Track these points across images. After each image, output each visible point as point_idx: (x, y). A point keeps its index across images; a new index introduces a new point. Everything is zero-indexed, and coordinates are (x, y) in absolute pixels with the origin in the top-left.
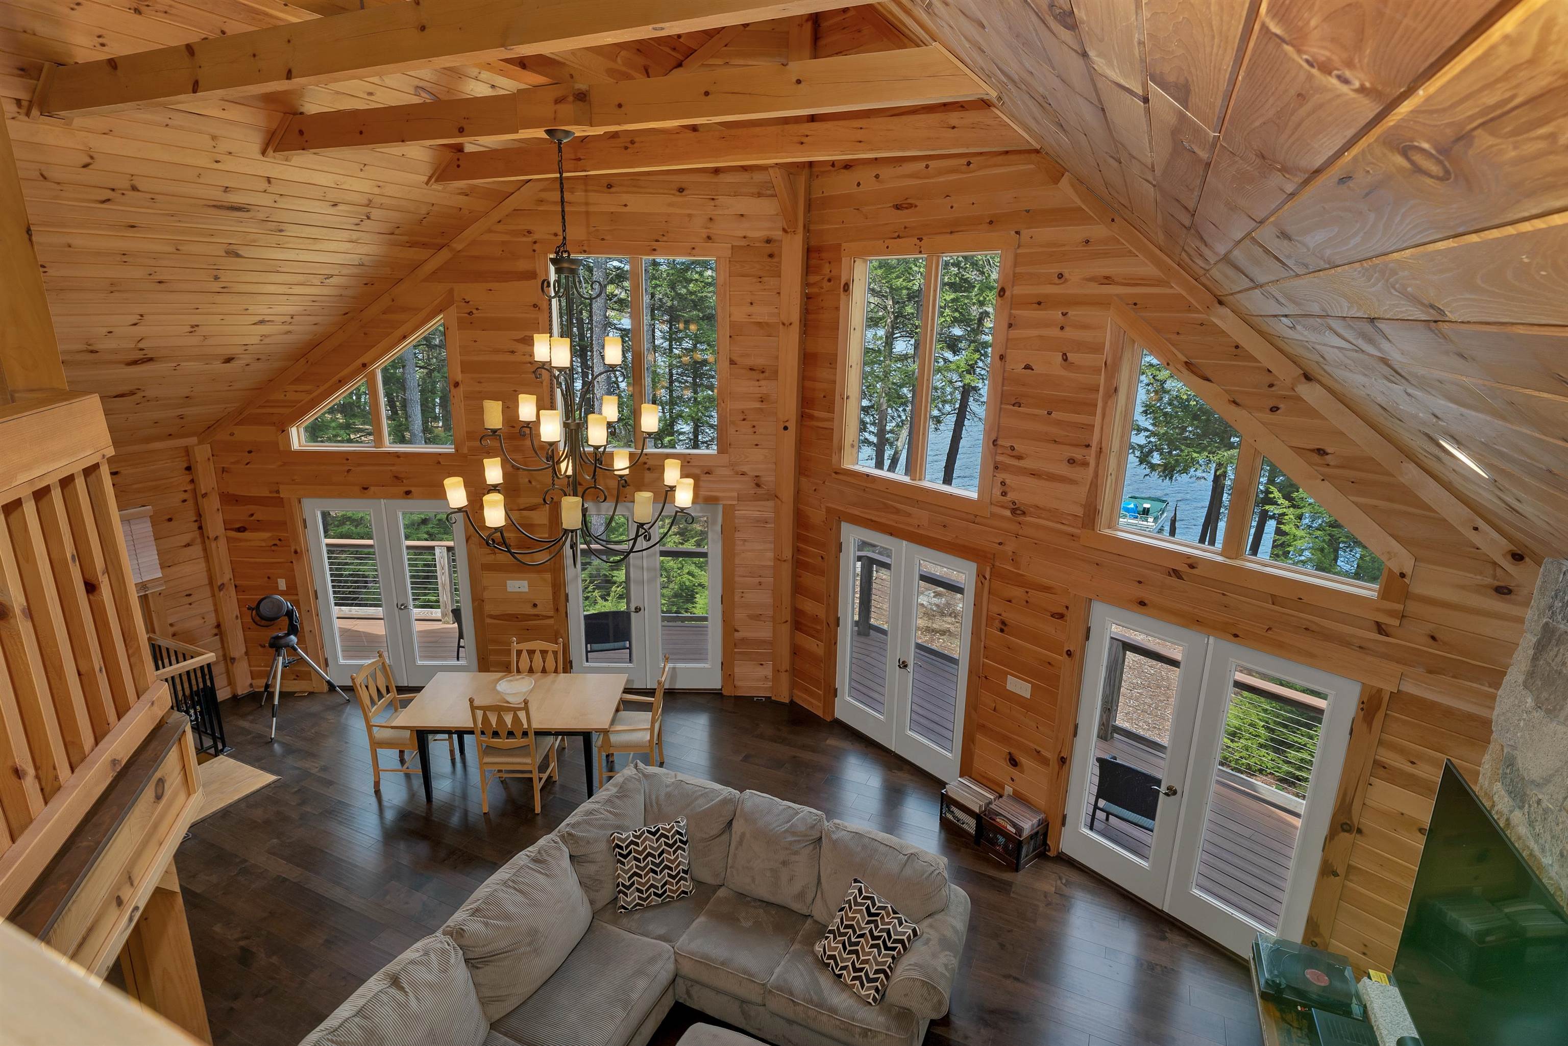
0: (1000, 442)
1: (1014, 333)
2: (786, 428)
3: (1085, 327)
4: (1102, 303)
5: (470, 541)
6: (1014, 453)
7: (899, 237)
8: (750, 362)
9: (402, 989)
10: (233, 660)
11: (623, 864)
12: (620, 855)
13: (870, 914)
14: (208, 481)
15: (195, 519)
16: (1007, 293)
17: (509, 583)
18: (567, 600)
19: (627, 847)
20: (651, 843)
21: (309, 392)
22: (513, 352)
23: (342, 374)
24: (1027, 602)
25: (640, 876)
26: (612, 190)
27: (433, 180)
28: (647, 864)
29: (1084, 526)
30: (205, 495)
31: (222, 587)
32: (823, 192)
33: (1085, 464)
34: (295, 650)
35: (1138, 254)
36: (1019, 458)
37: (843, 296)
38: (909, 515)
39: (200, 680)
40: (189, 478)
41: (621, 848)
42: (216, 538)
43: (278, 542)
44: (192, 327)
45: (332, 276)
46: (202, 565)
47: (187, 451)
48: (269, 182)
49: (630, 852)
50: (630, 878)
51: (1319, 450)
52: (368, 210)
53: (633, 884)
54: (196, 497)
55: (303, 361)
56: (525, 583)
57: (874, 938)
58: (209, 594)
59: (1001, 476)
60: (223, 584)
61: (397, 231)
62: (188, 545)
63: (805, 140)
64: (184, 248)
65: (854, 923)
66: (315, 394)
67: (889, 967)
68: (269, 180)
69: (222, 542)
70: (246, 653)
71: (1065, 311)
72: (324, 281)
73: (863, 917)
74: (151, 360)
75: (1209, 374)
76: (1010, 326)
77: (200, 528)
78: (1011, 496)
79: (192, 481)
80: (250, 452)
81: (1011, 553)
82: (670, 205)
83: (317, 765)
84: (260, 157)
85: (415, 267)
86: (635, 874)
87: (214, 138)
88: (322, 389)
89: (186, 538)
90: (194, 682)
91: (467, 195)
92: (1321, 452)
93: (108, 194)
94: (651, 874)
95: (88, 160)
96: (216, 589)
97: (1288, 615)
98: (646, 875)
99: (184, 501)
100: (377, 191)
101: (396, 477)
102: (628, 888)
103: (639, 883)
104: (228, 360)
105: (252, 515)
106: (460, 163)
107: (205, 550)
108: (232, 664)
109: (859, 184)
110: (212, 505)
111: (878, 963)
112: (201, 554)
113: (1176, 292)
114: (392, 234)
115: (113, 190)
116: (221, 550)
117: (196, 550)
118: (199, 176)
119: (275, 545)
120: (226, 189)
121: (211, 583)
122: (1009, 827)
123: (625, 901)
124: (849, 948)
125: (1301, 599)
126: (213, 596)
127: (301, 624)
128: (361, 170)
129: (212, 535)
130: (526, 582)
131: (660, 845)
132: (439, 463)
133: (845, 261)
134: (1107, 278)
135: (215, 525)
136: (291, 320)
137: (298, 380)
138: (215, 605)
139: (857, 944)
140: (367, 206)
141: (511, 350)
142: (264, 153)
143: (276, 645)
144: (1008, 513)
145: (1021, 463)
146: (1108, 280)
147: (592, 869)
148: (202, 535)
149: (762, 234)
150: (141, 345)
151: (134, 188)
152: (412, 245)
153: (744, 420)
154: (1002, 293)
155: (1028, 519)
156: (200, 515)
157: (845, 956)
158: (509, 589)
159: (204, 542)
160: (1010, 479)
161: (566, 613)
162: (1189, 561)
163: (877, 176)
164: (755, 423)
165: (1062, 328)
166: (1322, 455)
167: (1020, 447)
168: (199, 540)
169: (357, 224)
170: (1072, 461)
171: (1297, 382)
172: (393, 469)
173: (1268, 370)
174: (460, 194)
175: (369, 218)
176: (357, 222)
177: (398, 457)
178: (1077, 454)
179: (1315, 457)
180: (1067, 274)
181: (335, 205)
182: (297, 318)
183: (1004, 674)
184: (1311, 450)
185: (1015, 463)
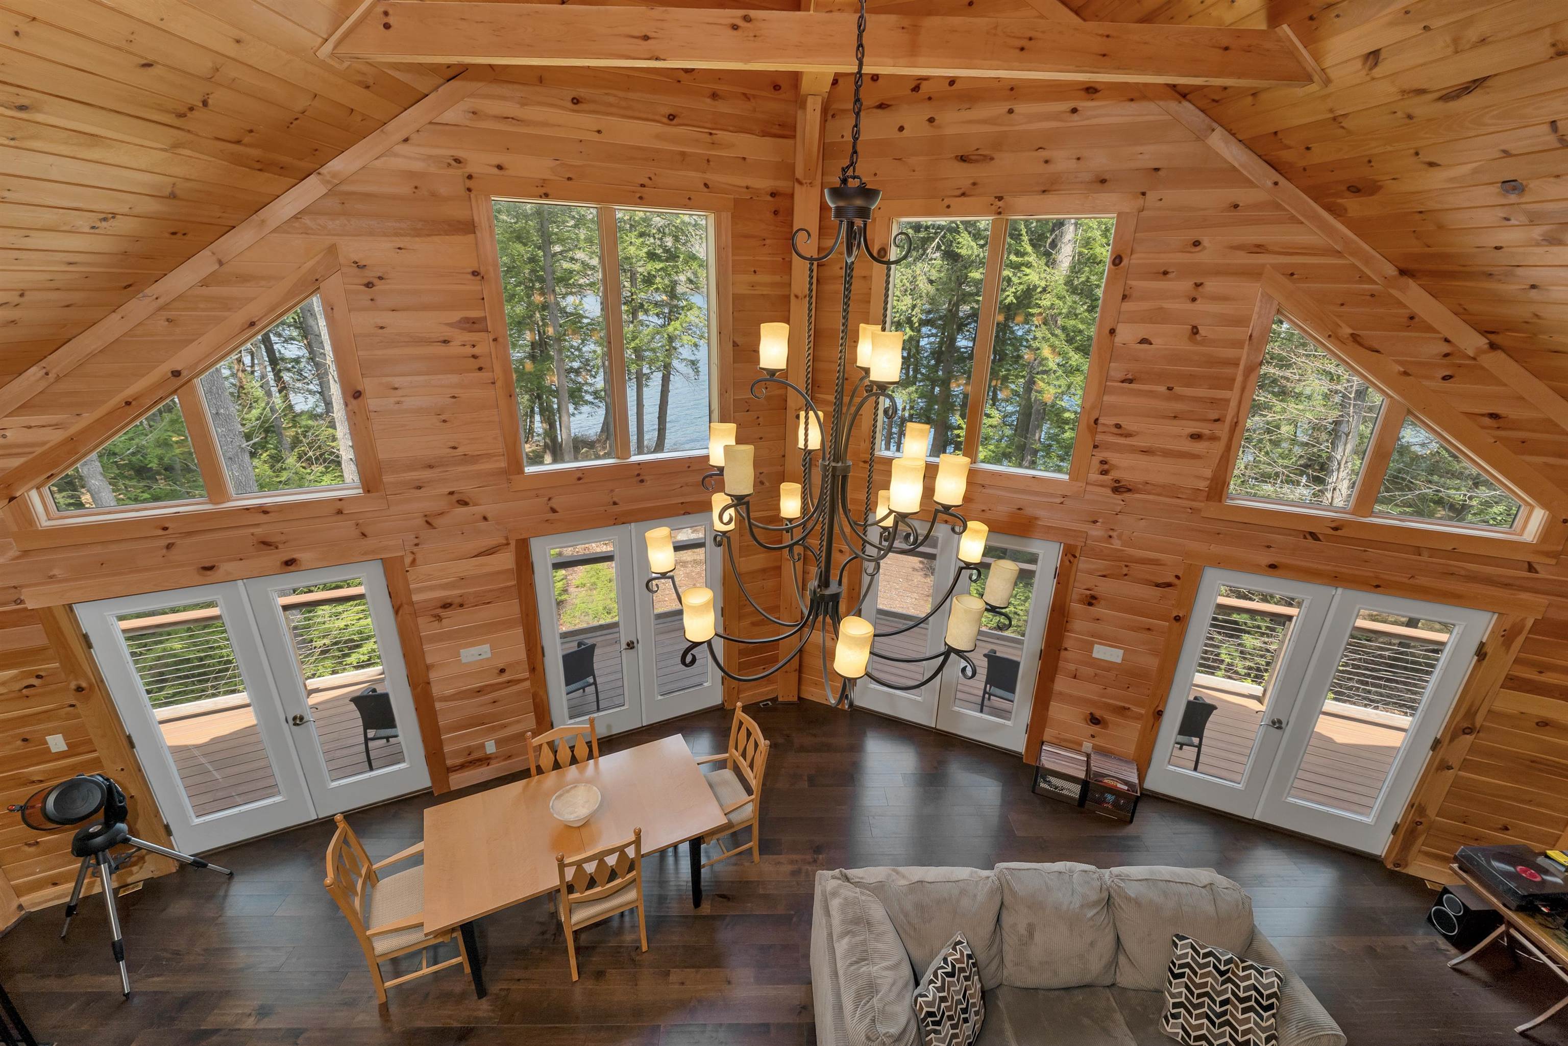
0: (1101, 421)
1: (1127, 306)
3: (1227, 299)
4: (1254, 274)
5: (400, 613)
6: (1121, 431)
7: (963, 194)
12: (934, 1023)
13: (1222, 973)
16: (1125, 262)
17: (464, 653)
18: (543, 654)
19: (939, 1010)
22: (446, 342)
23: (129, 390)
24: (1123, 575)
26: (580, 107)
29: (1209, 498)
32: (843, 136)
33: (1213, 438)
34: (127, 842)
35: (1301, 219)
36: (1128, 435)
41: (934, 1015)
43: (33, 681)
45: (114, 215)
49: (943, 1014)
51: (1491, 415)
52: (206, 88)
56: (486, 648)
57: (1242, 1000)
59: (1101, 455)
61: (246, 140)
65: (1208, 989)
66: (73, 430)
67: (1276, 1028)
71: (1199, 282)
72: (98, 224)
73: (1215, 979)
75: (1377, 347)
76: (1124, 297)
78: (1114, 474)
81: (1109, 531)
82: (658, 136)
83: (247, 1011)
88: (89, 419)
91: (368, 87)
92: (1495, 416)
97: (1436, 564)
100: (231, 50)
101: (262, 543)
106: (391, 20)
109: (901, 129)
111: (1264, 1030)
113: (1347, 262)
114: (238, 142)
119: (29, 687)
122: (1119, 785)
124: (1217, 1021)
130: (488, 645)
132: (340, 512)
134: (1258, 246)
139: (1224, 1013)
140: (209, 77)
141: (442, 339)
144: (1108, 492)
145: (1129, 441)
146: (1259, 249)
149: (766, 184)
154: (1117, 261)
155: (1135, 496)
157: (1216, 1031)
158: (464, 660)
160: (1114, 458)
161: (544, 670)
162: (1333, 525)
163: (931, 120)
164: (759, 414)
165: (1193, 300)
166: (1495, 419)
167: (1129, 424)
169: (181, 115)
170: (1196, 437)
171: (1480, 352)
172: (257, 531)
173: (1447, 340)
174: (359, 83)
175: (205, 103)
176: (184, 110)
177: (266, 512)
178: (1204, 429)
179: (1487, 421)
180: (1206, 242)
181: (148, 65)
182: (29, 296)
183: (1092, 644)
184: (1483, 415)
185: (1122, 441)
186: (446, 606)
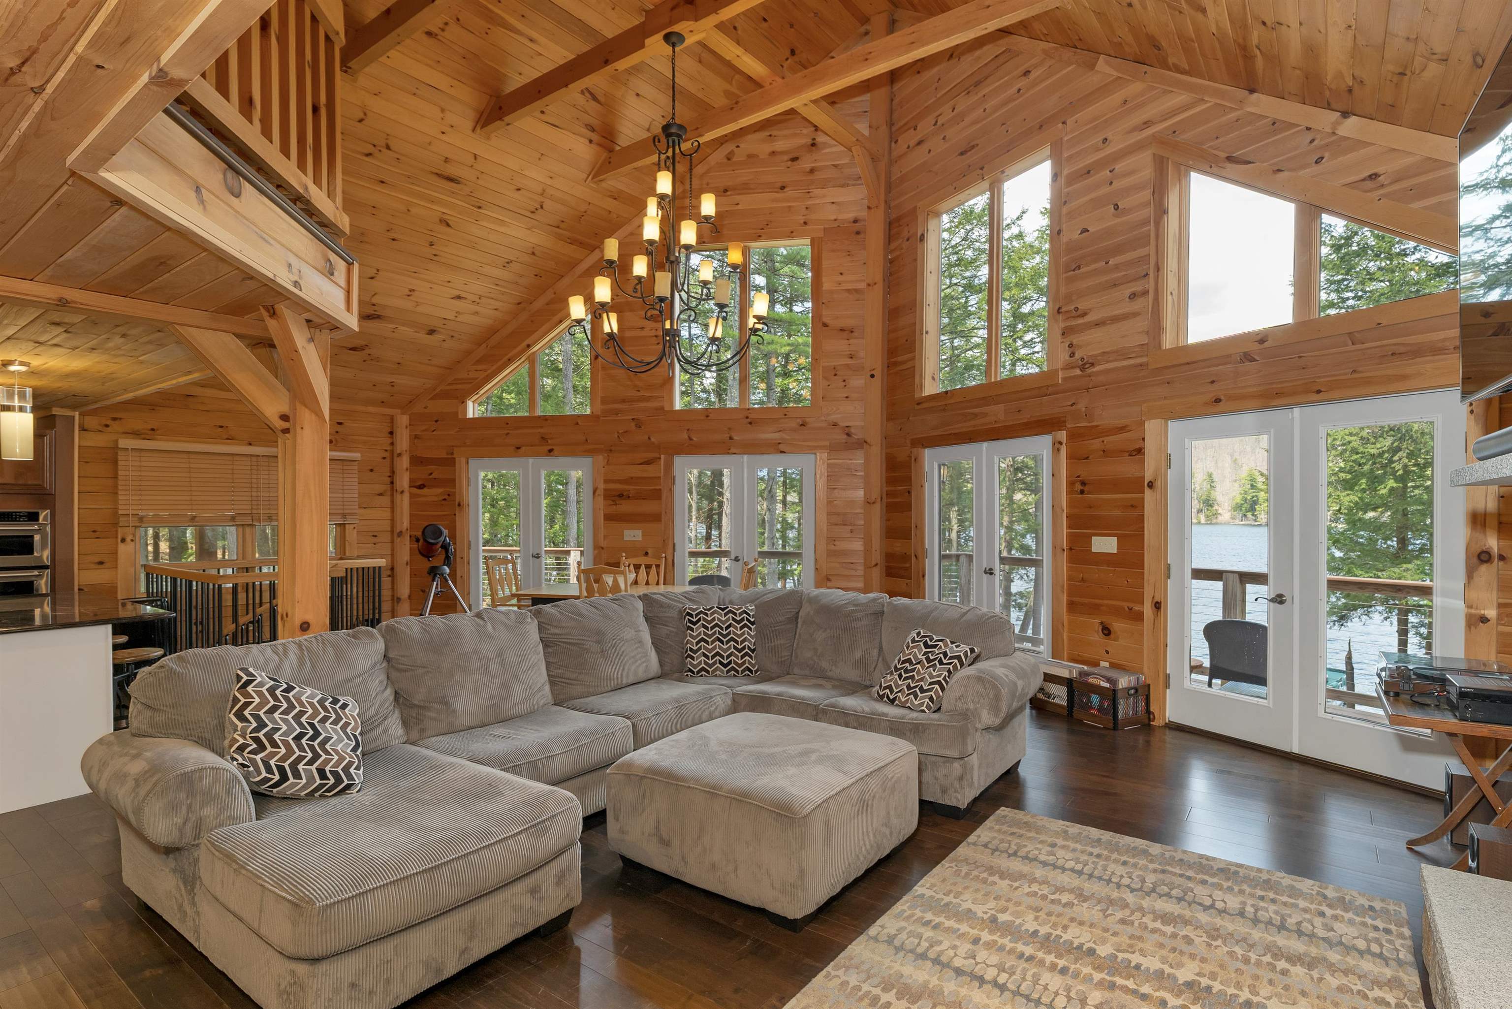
0: (1063, 309)
1: (1067, 208)
2: (872, 376)
3: (1132, 173)
4: (1147, 145)
5: (596, 494)
6: (1079, 313)
7: (964, 176)
8: (842, 323)
9: (483, 619)
10: (399, 599)
11: (692, 630)
12: (690, 622)
14: (403, 442)
15: (389, 474)
16: (1061, 176)
17: (626, 532)
18: (674, 550)
19: (697, 615)
20: (720, 617)
21: (485, 370)
22: (642, 328)
23: (510, 355)
24: (1104, 451)
25: (707, 642)
26: (728, 193)
27: (590, 177)
28: (715, 633)
29: (1149, 352)
30: (399, 455)
31: (400, 534)
33: (1145, 293)
34: (447, 581)
35: (1171, 89)
36: (1084, 315)
37: (919, 245)
38: (985, 415)
39: (371, 612)
40: (389, 441)
41: (691, 615)
42: (402, 492)
43: (446, 497)
44: (410, 291)
45: (512, 261)
46: (387, 514)
47: (392, 419)
48: (476, 158)
49: (699, 620)
50: (697, 643)
51: (1370, 176)
52: (541, 199)
53: (700, 649)
54: (392, 455)
55: (484, 345)
56: (640, 532)
58: (389, 539)
59: (1068, 340)
60: (401, 532)
61: (562, 226)
62: (380, 494)
63: (869, 57)
64: (414, 210)
66: (489, 372)
67: (944, 679)
68: (475, 157)
69: (406, 497)
70: (410, 596)
71: (1111, 169)
72: (506, 265)
74: (379, 317)
75: (1252, 160)
76: (1064, 204)
77: (392, 483)
78: (1079, 354)
79: (392, 444)
80: (436, 421)
81: (1084, 409)
82: (775, 200)
84: (470, 132)
85: (573, 264)
86: (703, 640)
87: (443, 110)
88: (494, 367)
89: (379, 488)
90: (366, 612)
91: (615, 199)
92: (1374, 177)
93: (370, 149)
94: (717, 643)
95: (362, 116)
96: (395, 535)
97: (1371, 348)
98: (713, 642)
99: (384, 458)
100: (549, 181)
101: (543, 438)
102: (695, 652)
103: (705, 648)
104: (431, 332)
105: (431, 474)
106: (611, 160)
107: (392, 502)
108: (398, 602)
110: (404, 462)
112: (389, 504)
113: (1210, 104)
114: (558, 227)
115: (374, 146)
116: (404, 503)
117: (385, 500)
118: (430, 143)
119: (445, 499)
120: (446, 160)
121: (392, 531)
122: (1101, 683)
123: (691, 664)
125: (1379, 324)
126: (392, 542)
127: (455, 557)
128: (539, 159)
129: (399, 490)
131: (728, 620)
132: (577, 424)
133: (920, 219)
134: (1145, 123)
135: (404, 481)
136: (478, 300)
137: (479, 362)
138: (393, 550)
140: (542, 194)
142: (474, 130)
143: (434, 572)
144: (1078, 372)
145: (1087, 319)
146: (1147, 124)
147: (664, 630)
148: (392, 489)
149: (851, 216)
150: (374, 301)
151: (388, 147)
152: (572, 242)
153: (835, 375)
155: (1097, 368)
156: (393, 472)
158: (626, 538)
159: (392, 495)
160: (1076, 339)
161: (673, 561)
162: (1259, 338)
164: (845, 378)
165: (1111, 183)
166: (1375, 179)
167: (1083, 305)
168: (389, 493)
169: (533, 212)
170: (1133, 296)
171: (1336, 125)
172: (542, 431)
173: (1308, 129)
174: (610, 196)
175: (542, 207)
176: (533, 210)
177: (546, 420)
178: (1137, 287)
179: (1369, 184)
180: (1109, 136)
181: (519, 190)
182: (483, 300)
183: (1089, 537)
184: (1364, 180)
185: (1080, 321)
186: (621, 496)
